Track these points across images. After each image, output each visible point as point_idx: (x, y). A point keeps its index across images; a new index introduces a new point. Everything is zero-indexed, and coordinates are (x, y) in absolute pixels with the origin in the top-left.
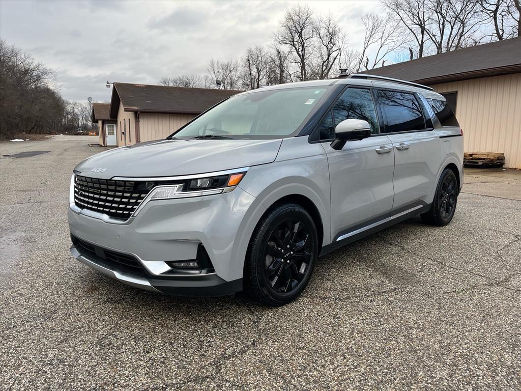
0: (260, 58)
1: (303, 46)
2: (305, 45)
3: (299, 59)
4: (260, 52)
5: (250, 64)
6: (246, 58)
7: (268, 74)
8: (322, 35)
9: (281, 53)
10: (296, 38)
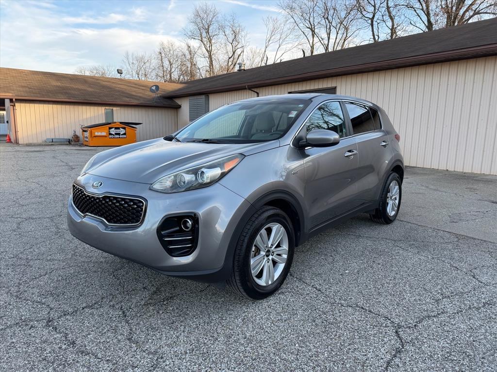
0: (172, 52)
1: (210, 42)
2: (213, 41)
3: (207, 54)
4: (172, 46)
5: (162, 57)
6: (159, 51)
7: (180, 67)
8: (227, 33)
9: (191, 47)
10: (204, 34)
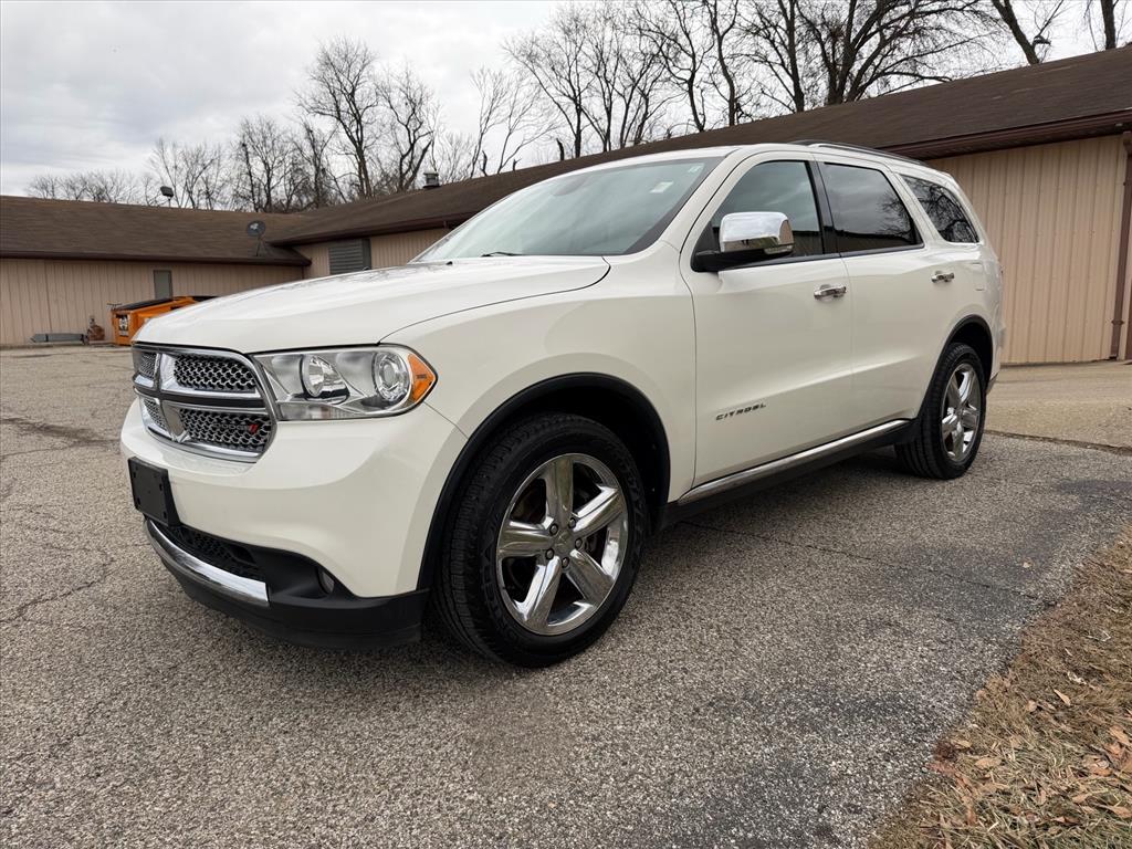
0: (269, 142)
1: (359, 122)
2: (364, 119)
3: (352, 148)
4: (270, 129)
5: (247, 154)
6: (239, 139)
7: (289, 175)
8: (394, 103)
9: (315, 133)
10: (344, 105)
